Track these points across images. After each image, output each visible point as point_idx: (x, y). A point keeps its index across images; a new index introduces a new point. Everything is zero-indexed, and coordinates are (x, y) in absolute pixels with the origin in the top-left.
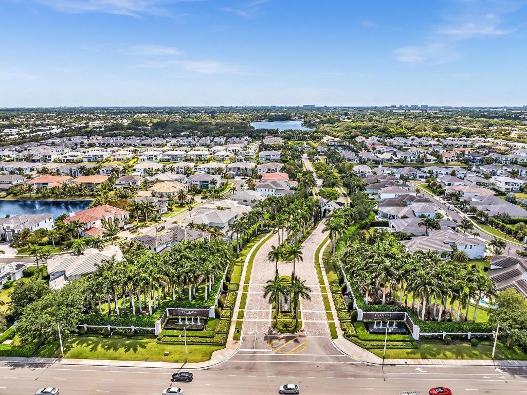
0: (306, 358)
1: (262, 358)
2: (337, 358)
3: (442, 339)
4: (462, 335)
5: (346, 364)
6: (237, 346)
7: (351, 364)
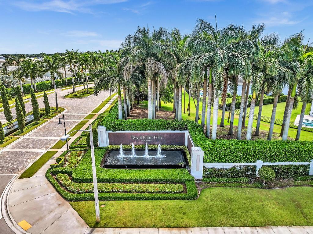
3: (253, 175)
4: (297, 167)
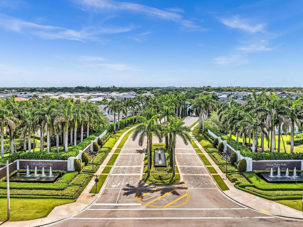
0: (192, 213)
1: (126, 214)
2: (237, 213)
5: (254, 220)
6: (91, 200)
7: (261, 220)
